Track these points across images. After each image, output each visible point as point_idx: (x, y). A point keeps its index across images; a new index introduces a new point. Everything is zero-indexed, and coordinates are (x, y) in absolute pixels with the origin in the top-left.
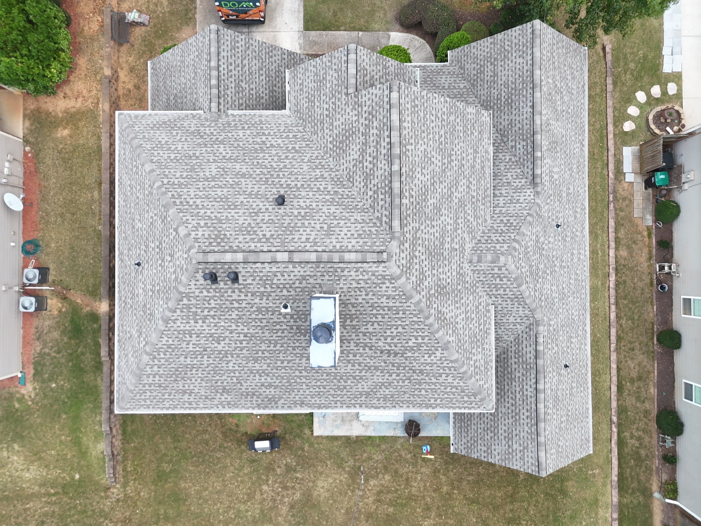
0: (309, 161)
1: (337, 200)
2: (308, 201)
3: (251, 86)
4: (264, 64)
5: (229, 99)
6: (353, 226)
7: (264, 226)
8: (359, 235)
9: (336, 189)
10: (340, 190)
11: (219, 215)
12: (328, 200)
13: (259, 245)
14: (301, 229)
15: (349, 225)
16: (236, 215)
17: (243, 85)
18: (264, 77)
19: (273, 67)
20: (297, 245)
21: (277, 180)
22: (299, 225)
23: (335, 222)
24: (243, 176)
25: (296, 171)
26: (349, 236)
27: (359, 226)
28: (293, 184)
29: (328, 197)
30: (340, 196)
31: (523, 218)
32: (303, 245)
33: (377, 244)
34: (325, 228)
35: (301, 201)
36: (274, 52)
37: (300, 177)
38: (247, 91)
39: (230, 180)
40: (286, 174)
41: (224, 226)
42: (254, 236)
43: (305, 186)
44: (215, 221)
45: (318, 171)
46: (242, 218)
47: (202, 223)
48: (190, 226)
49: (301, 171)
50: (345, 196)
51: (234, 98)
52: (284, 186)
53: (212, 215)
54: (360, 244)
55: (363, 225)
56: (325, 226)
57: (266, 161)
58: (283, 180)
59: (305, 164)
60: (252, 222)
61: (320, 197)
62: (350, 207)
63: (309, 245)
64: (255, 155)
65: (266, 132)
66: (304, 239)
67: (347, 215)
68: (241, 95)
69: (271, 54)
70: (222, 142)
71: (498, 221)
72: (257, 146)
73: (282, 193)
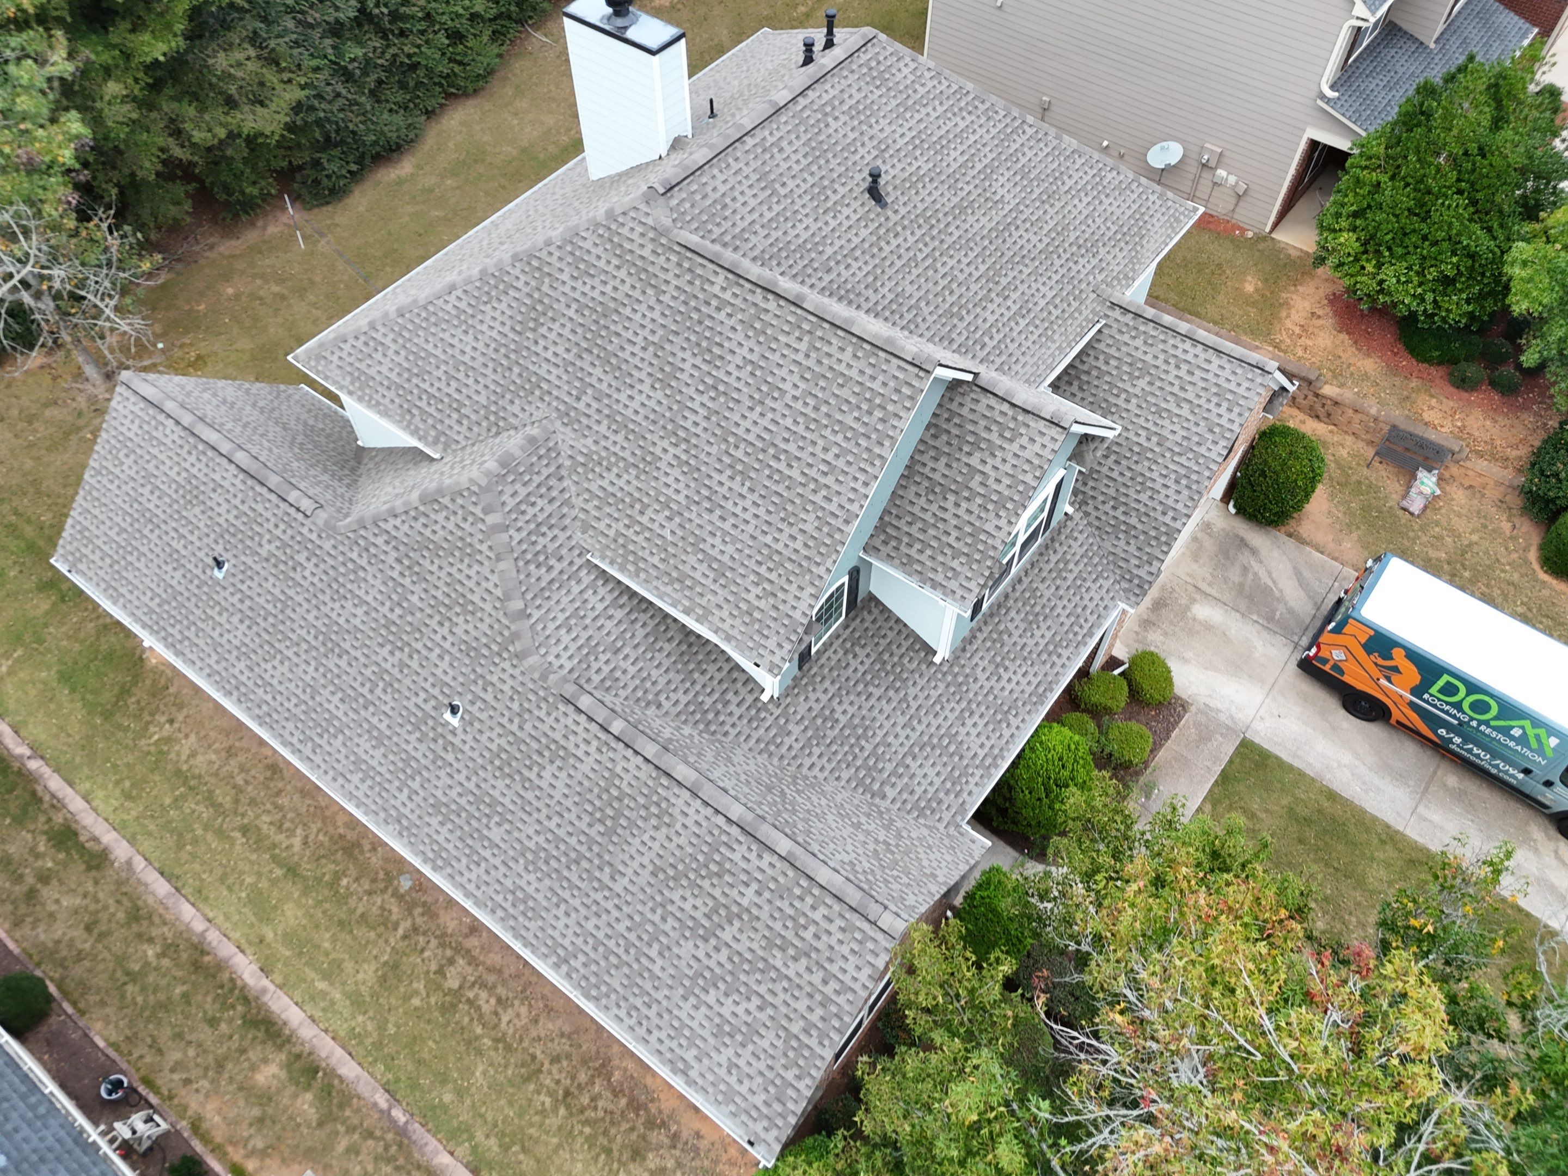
0: (917, 306)
1: (813, 255)
2: (846, 224)
3: (1134, 401)
4: (1168, 455)
5: (1126, 338)
6: (749, 219)
7: (852, 136)
8: (725, 206)
9: (833, 275)
10: (827, 278)
11: (917, 116)
12: (825, 245)
13: (826, 97)
14: (804, 162)
15: (755, 216)
16: (900, 131)
17: (1142, 383)
18: (1142, 440)
19: (1155, 475)
20: (785, 129)
21: (918, 233)
22: (814, 168)
23: (777, 208)
24: (962, 209)
25: (915, 272)
26: (736, 194)
27: (741, 225)
28: (894, 243)
29: (829, 251)
30: (816, 265)
31: (529, 596)
32: (777, 135)
33: (687, 205)
34: (777, 186)
35: (854, 217)
36: (1186, 492)
37: (899, 264)
38: (1127, 386)
39: (967, 188)
40: (920, 256)
41: (894, 103)
42: (845, 108)
43: (875, 250)
44: (910, 102)
45: (890, 296)
46: (888, 130)
47: (920, 89)
48: (928, 75)
49: (909, 278)
50: (809, 271)
51: (1124, 349)
52: (899, 229)
53: (924, 111)
54: (709, 189)
55: (737, 230)
56: (783, 191)
57: (966, 261)
58: (911, 240)
59: (917, 295)
60: (872, 132)
61: (838, 243)
62: (784, 254)
63: (771, 140)
64: (990, 262)
65: (1023, 323)
66: (784, 144)
67: (775, 235)
68: (1126, 368)
69: (1184, 482)
70: (1047, 253)
71: (564, 551)
72: (1004, 281)
73: (890, 213)
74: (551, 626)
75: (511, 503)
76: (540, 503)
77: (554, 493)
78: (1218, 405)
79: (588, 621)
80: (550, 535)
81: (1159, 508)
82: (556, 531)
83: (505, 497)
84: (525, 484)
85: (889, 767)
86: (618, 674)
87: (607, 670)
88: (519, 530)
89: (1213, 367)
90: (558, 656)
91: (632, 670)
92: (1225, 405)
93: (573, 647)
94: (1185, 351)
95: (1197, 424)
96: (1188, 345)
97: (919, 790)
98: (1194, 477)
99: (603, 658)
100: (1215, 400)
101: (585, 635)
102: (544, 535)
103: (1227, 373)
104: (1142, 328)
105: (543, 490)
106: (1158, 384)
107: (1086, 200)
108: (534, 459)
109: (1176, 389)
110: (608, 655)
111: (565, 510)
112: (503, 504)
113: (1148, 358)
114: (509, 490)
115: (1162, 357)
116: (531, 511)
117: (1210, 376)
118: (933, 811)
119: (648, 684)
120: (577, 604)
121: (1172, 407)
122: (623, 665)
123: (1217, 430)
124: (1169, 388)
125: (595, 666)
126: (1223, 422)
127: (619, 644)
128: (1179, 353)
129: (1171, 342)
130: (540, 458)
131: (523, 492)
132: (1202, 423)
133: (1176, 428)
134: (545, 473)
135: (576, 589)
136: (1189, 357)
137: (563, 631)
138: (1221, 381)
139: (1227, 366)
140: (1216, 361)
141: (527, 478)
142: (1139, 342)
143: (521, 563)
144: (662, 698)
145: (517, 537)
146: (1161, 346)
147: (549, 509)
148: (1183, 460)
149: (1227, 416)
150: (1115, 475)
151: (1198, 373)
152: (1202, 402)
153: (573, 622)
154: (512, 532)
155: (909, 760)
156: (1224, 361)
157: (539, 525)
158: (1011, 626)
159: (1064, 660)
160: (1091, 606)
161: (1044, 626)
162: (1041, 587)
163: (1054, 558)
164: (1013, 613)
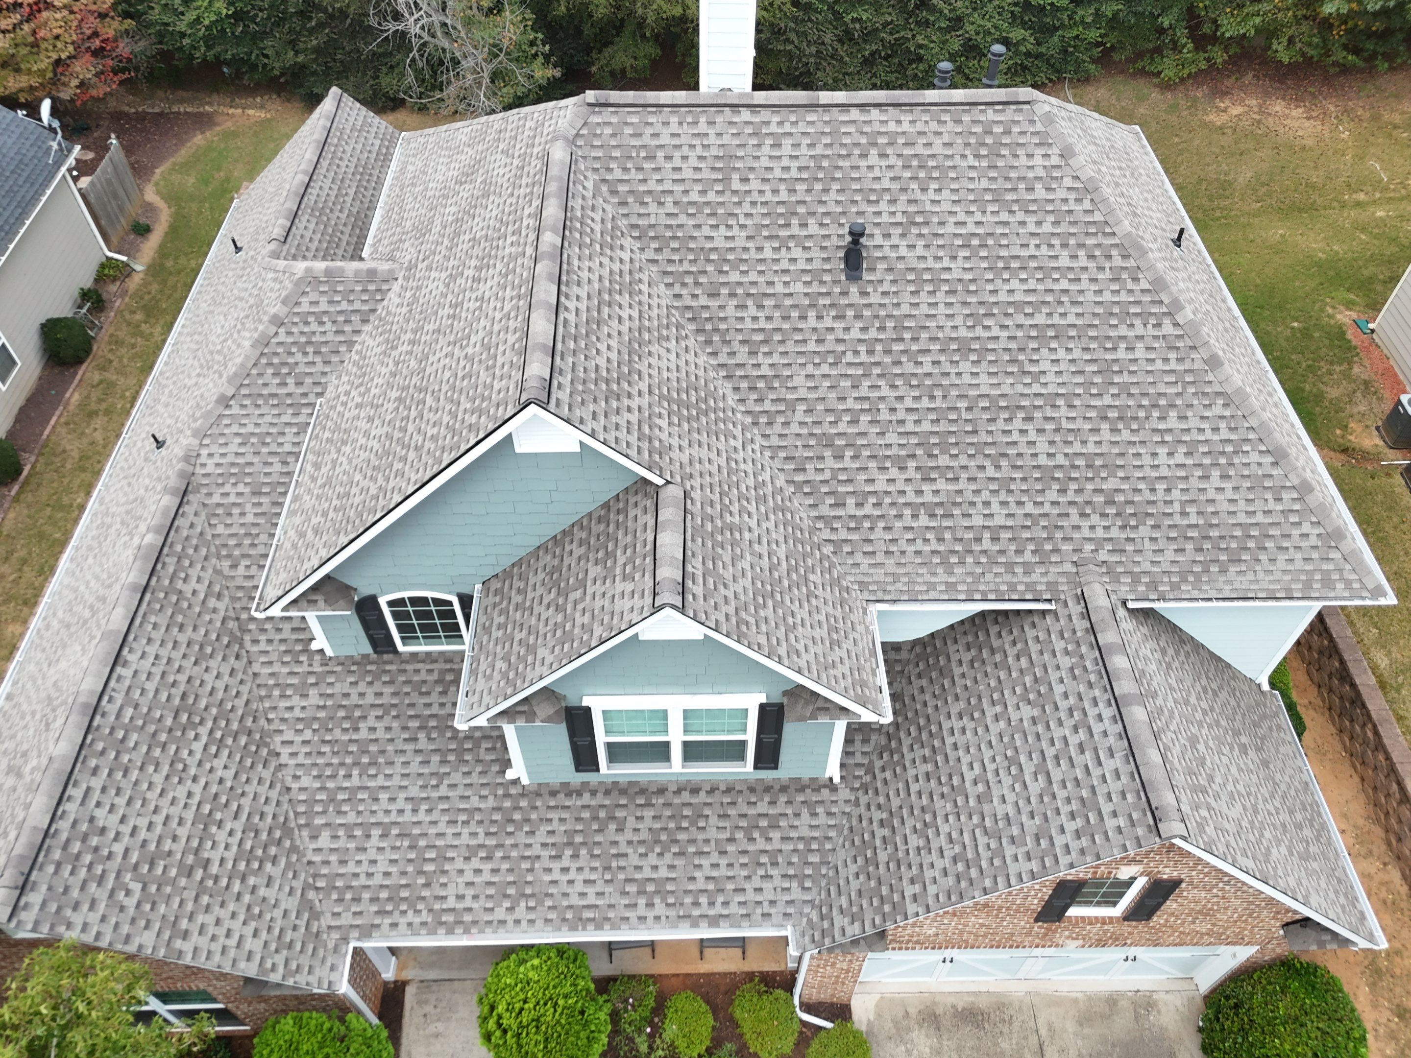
0: (791, 406)
1: (710, 268)
2: (785, 265)
3: (1002, 724)
4: (976, 819)
5: (1059, 645)
6: (667, 186)
7: (886, 183)
8: (651, 158)
9: (714, 303)
10: (703, 301)
11: (1004, 216)
12: (735, 267)
13: (892, 127)
14: (794, 173)
15: (678, 188)
16: (962, 217)
17: (1027, 712)
18: (969, 776)
19: (944, 829)
20: (802, 127)
21: (873, 334)
22: (801, 187)
23: (711, 197)
24: (964, 349)
25: (825, 369)
26: (677, 154)
27: (652, 185)
28: (828, 322)
29: (734, 277)
30: (703, 279)
32: (787, 128)
33: (608, 131)
34: (735, 176)
35: (802, 265)
36: (951, 880)
37: (812, 346)
38: (1011, 701)
39: (995, 331)
40: (849, 357)
41: (985, 183)
42: (907, 152)
43: (795, 314)
44: (1009, 197)
45: (765, 371)
46: (946, 207)
47: (1040, 192)
48: (1068, 182)
49: (810, 370)
50: (689, 280)
51: (1046, 656)
52: (850, 313)
53: (1020, 216)
54: (649, 131)
55: (643, 188)
56: (736, 185)
57: (909, 403)
58: (855, 334)
59: (802, 393)
60: (918, 195)
61: (753, 277)
62: (675, 245)
63: (773, 128)
64: (943, 427)
65: (924, 520)
66: (787, 142)
67: (682, 219)
68: (1028, 680)
69: (960, 867)
70: (1047, 475)
71: (308, 380)
72: (943, 461)
73: (854, 289)
74: (235, 428)
75: (305, 307)
76: (328, 326)
77: (348, 328)
78: (1072, 816)
79: (265, 450)
80: (310, 358)
81: (915, 870)
82: (318, 359)
83: (305, 300)
84: (331, 302)
85: (351, 818)
86: (236, 511)
87: (232, 499)
88: (289, 333)
89: (1109, 765)
90: (210, 455)
91: (250, 518)
92: (1079, 822)
93: (230, 459)
94: (1100, 717)
95: (1032, 816)
96: (1108, 712)
97: (351, 868)
98: (974, 873)
99: (241, 488)
100: (1075, 806)
101: (249, 458)
102: (305, 354)
103: (1114, 786)
104: (1084, 649)
105: (341, 319)
106: (1040, 728)
107: (1180, 458)
108: (359, 288)
109: (1050, 752)
110: (247, 490)
111: (343, 349)
112: (297, 304)
113: (1058, 689)
114: (314, 296)
115: (1072, 700)
116: (314, 327)
117: (1096, 772)
118: (340, 900)
119: (247, 542)
120: (273, 430)
121: (1029, 769)
122: (248, 508)
123: (1044, 843)
124: (1044, 744)
125: (227, 488)
126: (1059, 841)
127: (266, 489)
128: (1092, 712)
129: (1097, 692)
130: (365, 291)
131: (324, 306)
132: (1038, 820)
133: (1010, 797)
134: (357, 305)
135: (286, 418)
136: (1097, 728)
137: (238, 440)
138: (1101, 791)
139: (1124, 779)
140: (1118, 762)
141: (337, 298)
142: (1066, 662)
143: (264, 361)
144: (245, 562)
145: (282, 337)
146: (1082, 688)
147: (330, 337)
148: (982, 840)
149: (1069, 837)
150: (914, 788)
151: (1089, 755)
152: (1061, 794)
153: (254, 440)
154: (282, 330)
155: (376, 832)
156: (1126, 769)
157: (309, 343)
158: (631, 822)
159: (650, 914)
160: (750, 896)
161: (668, 858)
162: (714, 820)
163: (763, 807)
164: (648, 813)
